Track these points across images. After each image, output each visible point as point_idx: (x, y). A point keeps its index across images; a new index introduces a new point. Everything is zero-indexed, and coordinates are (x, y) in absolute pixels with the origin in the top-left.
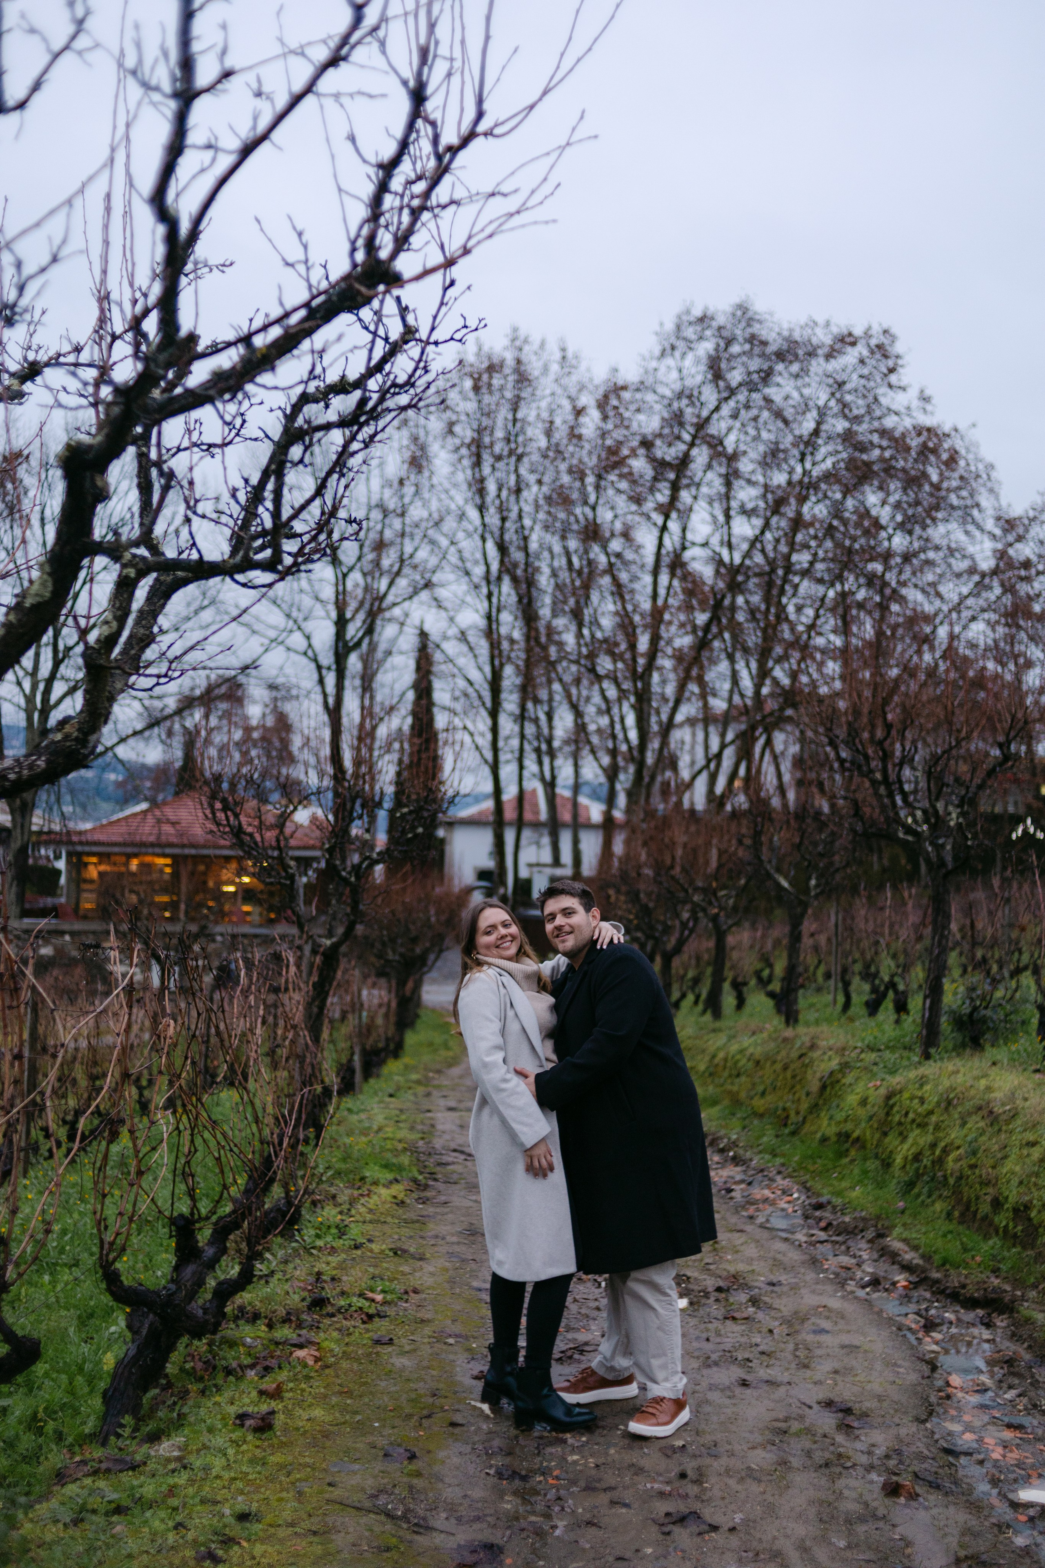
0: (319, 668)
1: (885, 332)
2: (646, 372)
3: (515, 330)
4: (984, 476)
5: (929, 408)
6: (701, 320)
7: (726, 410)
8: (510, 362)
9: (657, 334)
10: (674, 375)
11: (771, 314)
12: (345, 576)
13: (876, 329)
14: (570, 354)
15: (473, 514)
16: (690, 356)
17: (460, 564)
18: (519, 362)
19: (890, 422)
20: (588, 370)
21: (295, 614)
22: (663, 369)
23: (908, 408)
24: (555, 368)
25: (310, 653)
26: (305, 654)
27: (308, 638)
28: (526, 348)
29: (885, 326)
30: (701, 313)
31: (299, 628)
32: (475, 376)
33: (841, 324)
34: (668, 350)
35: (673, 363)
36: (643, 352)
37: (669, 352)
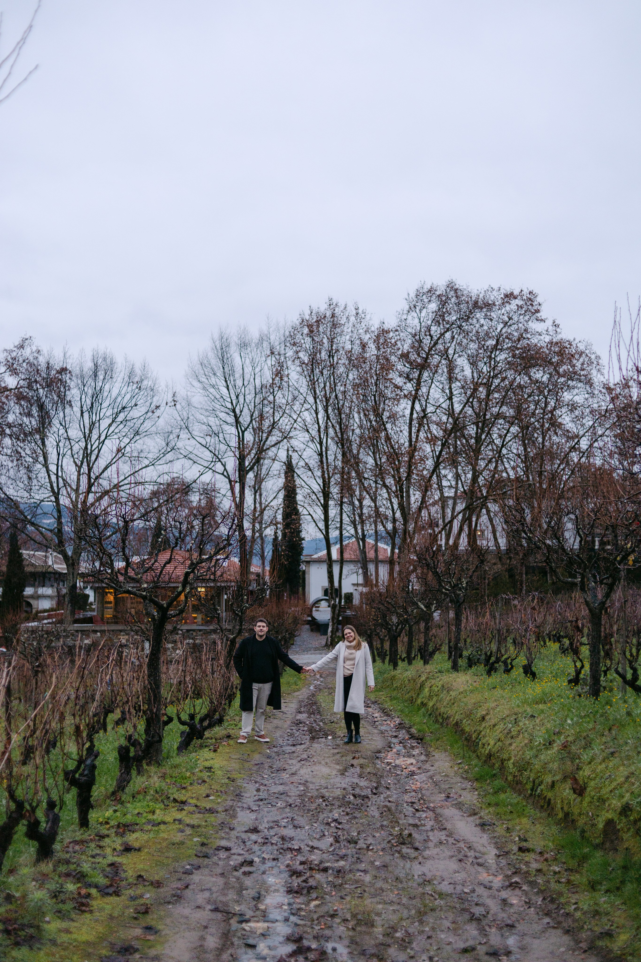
0: (230, 481)
1: (530, 293)
2: (401, 321)
3: (331, 300)
4: (595, 363)
5: (558, 330)
6: (430, 291)
7: (448, 335)
8: (329, 314)
9: (406, 299)
10: (417, 321)
11: (468, 286)
12: (243, 432)
13: (526, 292)
14: (360, 311)
15: (311, 399)
16: (424, 311)
17: (304, 427)
18: (333, 316)
19: (534, 340)
20: (371, 319)
21: (217, 453)
22: (410, 317)
23: (547, 331)
24: (352, 319)
25: (225, 473)
26: (223, 474)
27: (224, 466)
28: (337, 309)
29: (530, 290)
30: (429, 287)
31: (220, 461)
32: (310, 326)
33: (507, 288)
34: (412, 308)
35: (415, 315)
36: (399, 310)
37: (413, 309)
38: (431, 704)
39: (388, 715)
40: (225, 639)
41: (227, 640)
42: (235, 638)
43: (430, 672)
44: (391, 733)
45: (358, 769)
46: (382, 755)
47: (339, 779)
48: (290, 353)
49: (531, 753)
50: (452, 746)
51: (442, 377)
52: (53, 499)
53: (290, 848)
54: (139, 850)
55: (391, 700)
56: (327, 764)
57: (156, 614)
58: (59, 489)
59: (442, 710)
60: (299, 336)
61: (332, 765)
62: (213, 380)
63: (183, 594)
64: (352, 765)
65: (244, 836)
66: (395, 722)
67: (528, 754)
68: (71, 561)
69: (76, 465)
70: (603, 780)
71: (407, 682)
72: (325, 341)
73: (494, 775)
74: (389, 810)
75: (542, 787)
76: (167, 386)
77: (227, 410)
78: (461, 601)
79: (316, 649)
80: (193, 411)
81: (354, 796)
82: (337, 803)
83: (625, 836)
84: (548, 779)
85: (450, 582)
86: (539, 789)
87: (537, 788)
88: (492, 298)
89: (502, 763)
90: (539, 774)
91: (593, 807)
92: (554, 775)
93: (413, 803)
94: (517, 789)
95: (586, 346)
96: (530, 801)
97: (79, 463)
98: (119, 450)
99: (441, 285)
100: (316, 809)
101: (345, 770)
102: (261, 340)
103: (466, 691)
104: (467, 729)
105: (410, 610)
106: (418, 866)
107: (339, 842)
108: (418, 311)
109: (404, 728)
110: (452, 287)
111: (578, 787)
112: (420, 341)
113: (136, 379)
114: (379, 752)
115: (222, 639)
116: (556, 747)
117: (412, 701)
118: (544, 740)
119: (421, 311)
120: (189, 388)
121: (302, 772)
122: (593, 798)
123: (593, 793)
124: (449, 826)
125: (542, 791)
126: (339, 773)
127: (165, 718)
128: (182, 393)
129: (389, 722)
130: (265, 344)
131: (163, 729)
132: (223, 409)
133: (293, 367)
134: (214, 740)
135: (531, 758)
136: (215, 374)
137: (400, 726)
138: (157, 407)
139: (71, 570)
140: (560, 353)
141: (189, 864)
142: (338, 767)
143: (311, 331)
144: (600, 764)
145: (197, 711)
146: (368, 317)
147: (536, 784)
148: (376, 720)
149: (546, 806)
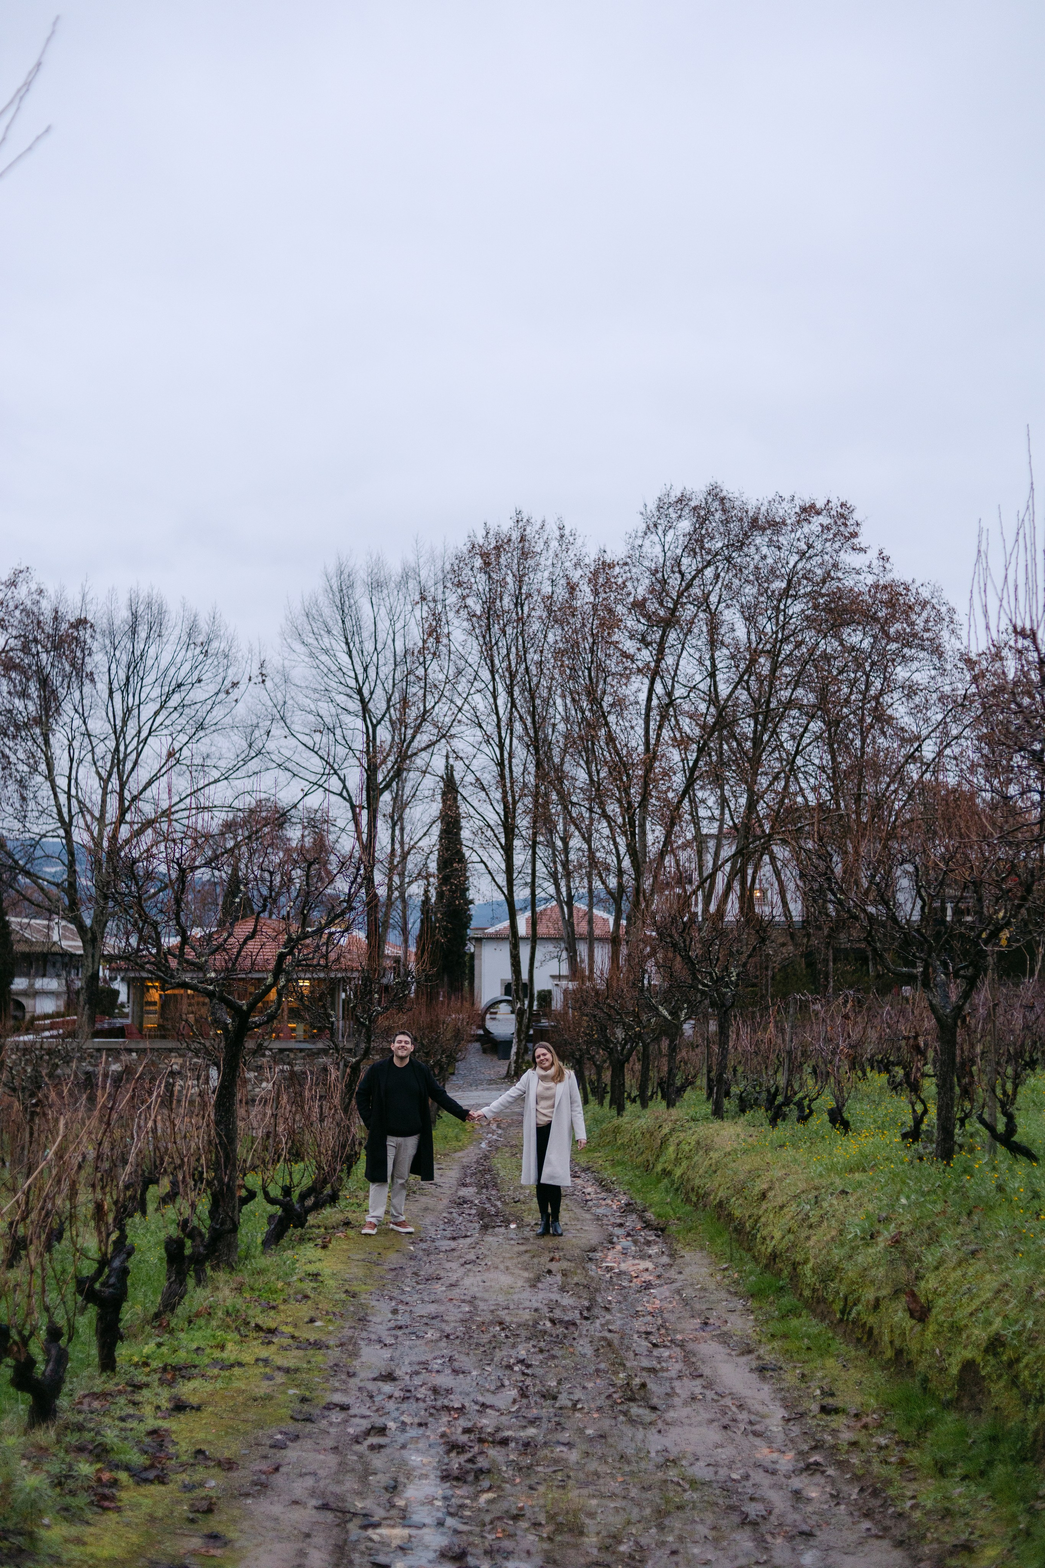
0: (353, 807)
1: (842, 505)
2: (633, 548)
3: (519, 513)
4: (947, 619)
5: (887, 565)
6: (680, 500)
7: (709, 572)
8: (515, 536)
9: (642, 514)
10: (658, 548)
11: (741, 494)
12: (374, 727)
13: (835, 503)
14: (567, 532)
16: (671, 533)
17: (474, 719)
18: (523, 539)
19: (849, 582)
20: (583, 545)
21: (331, 761)
22: (647, 543)
23: (869, 567)
24: (554, 544)
25: (345, 794)
26: (341, 795)
27: (343, 781)
28: (528, 529)
29: (843, 500)
30: (679, 495)
31: (336, 773)
32: (485, 555)
33: (805, 498)
34: (651, 528)
35: (656, 539)
36: (630, 531)
37: (653, 530)
38: (678, 1172)
39: (609, 1191)
40: (342, 1064)
41: (346, 1066)
42: (358, 1063)
43: (677, 1120)
44: (612, 1220)
45: (559, 1278)
46: (598, 1255)
47: (527, 1294)
48: (452, 599)
49: (842, 1252)
50: (712, 1240)
51: (699, 640)
52: (62, 832)
53: (447, 1407)
54: (198, 1409)
55: (613, 1166)
56: (507, 1268)
57: (229, 1021)
58: (71, 817)
59: (697, 1182)
60: (467, 571)
61: (517, 1271)
62: (326, 641)
63: (274, 990)
64: (549, 1272)
65: (371, 1386)
66: (619, 1201)
67: (837, 1254)
68: (90, 935)
69: (101, 778)
70: (958, 1296)
71: (639, 1136)
72: (510, 579)
73: (782, 1288)
74: (610, 1344)
75: (860, 1307)
76: (250, 651)
77: (349, 691)
78: (728, 1003)
79: (491, 1082)
80: (293, 691)
81: (553, 1321)
82: (524, 1333)
83: (994, 1388)
84: (870, 1295)
85: (711, 974)
86: (854, 1311)
87: (851, 1310)
88: (781, 513)
89: (795, 1269)
90: (855, 1287)
91: (941, 1340)
92: (879, 1288)
93: (648, 1333)
94: (819, 1311)
95: (933, 593)
96: (840, 1331)
97: (104, 774)
98: (171, 755)
99: (698, 489)
100: (490, 1342)
101: (538, 1279)
102: (405, 577)
103: (735, 1151)
104: (737, 1213)
105: (644, 1018)
106: (657, 1436)
107: (527, 1397)
108: (660, 532)
109: (632, 1211)
110: (715, 494)
111: (918, 1308)
112: (664, 582)
113: (201, 639)
114: (594, 1250)
115: (338, 1064)
116: (882, 1242)
117: (647, 1167)
118: (863, 1231)
119: (665, 533)
120: (286, 655)
121: (467, 1282)
122: (942, 1326)
123: (942, 1318)
124: (707, 1371)
125: (859, 1314)
126: (527, 1285)
127: (243, 1193)
128: (275, 661)
129: (609, 1202)
130: (412, 584)
131: (240, 1211)
132: (342, 688)
133: (456, 622)
134: (323, 1230)
135: (840, 1260)
136: (329, 632)
137: (629, 1208)
138: (235, 685)
139: (90, 950)
140: (891, 604)
141: (281, 1433)
142: (526, 1274)
143: (487, 564)
144: (954, 1269)
145: (295, 1181)
146: (579, 542)
147: (850, 1304)
148: (588, 1197)
149: (864, 1340)
